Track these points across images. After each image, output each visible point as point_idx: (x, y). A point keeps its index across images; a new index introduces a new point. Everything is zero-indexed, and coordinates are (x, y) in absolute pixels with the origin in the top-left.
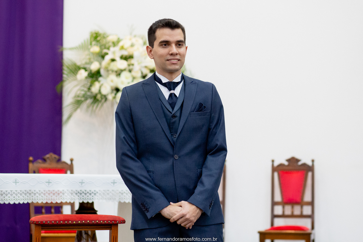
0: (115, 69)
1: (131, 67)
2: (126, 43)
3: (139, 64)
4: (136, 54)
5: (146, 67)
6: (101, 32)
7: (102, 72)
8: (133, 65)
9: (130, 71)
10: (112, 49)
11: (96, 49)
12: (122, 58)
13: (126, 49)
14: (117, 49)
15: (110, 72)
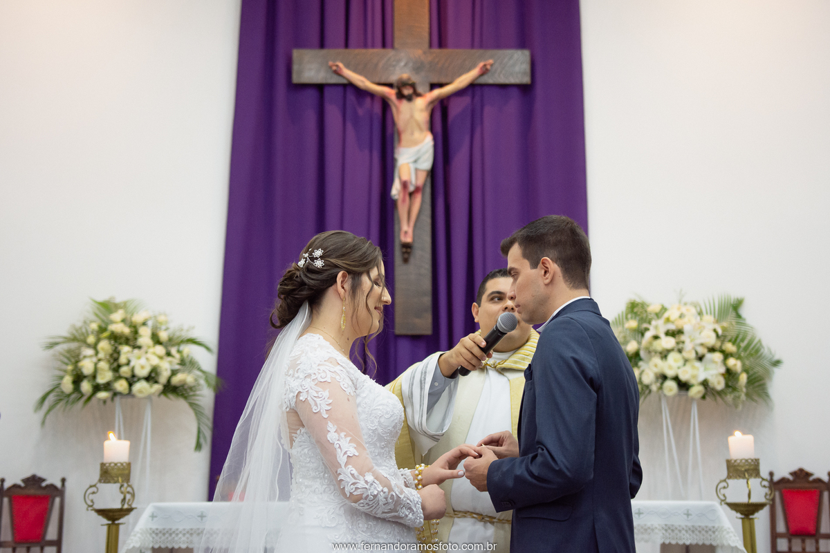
0: (659, 349)
1: (681, 346)
2: (673, 314)
3: (692, 341)
4: (687, 328)
5: (702, 345)
6: (638, 300)
7: (642, 354)
8: (683, 342)
9: (680, 351)
10: (654, 323)
11: (633, 324)
12: (668, 333)
13: (673, 322)
14: (660, 322)
15: (653, 354)
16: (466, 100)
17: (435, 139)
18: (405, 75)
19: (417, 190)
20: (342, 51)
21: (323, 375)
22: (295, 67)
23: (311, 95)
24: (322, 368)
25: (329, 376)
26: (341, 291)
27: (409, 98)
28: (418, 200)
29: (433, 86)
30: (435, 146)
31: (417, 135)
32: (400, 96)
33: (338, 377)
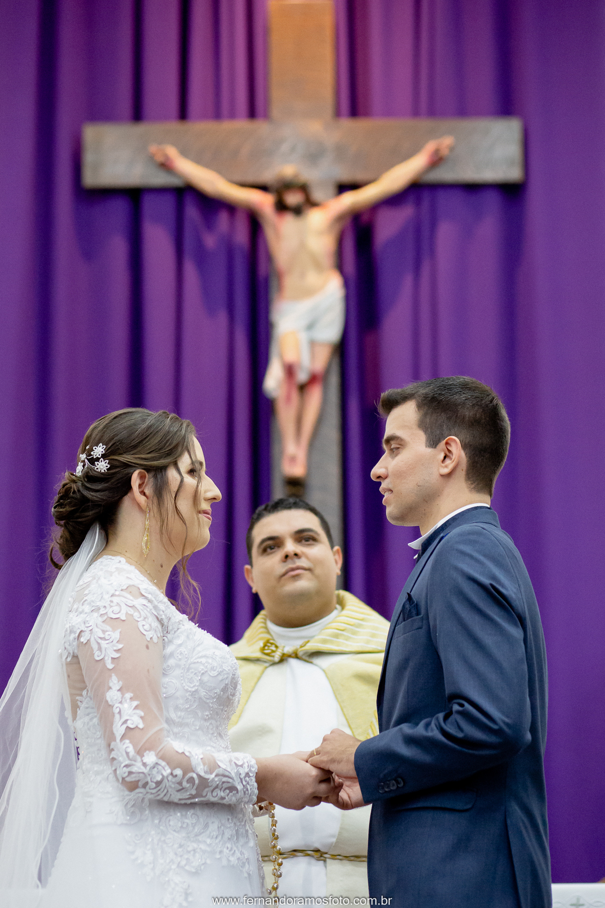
16: (406, 213)
17: (346, 284)
18: (288, 170)
19: (313, 379)
20: (175, 126)
21: (116, 609)
22: (89, 158)
23: (118, 210)
24: (115, 599)
25: (124, 612)
26: (142, 499)
27: (298, 211)
28: (315, 397)
29: (343, 188)
30: (347, 298)
31: (312, 278)
32: (281, 207)
33: (136, 615)
